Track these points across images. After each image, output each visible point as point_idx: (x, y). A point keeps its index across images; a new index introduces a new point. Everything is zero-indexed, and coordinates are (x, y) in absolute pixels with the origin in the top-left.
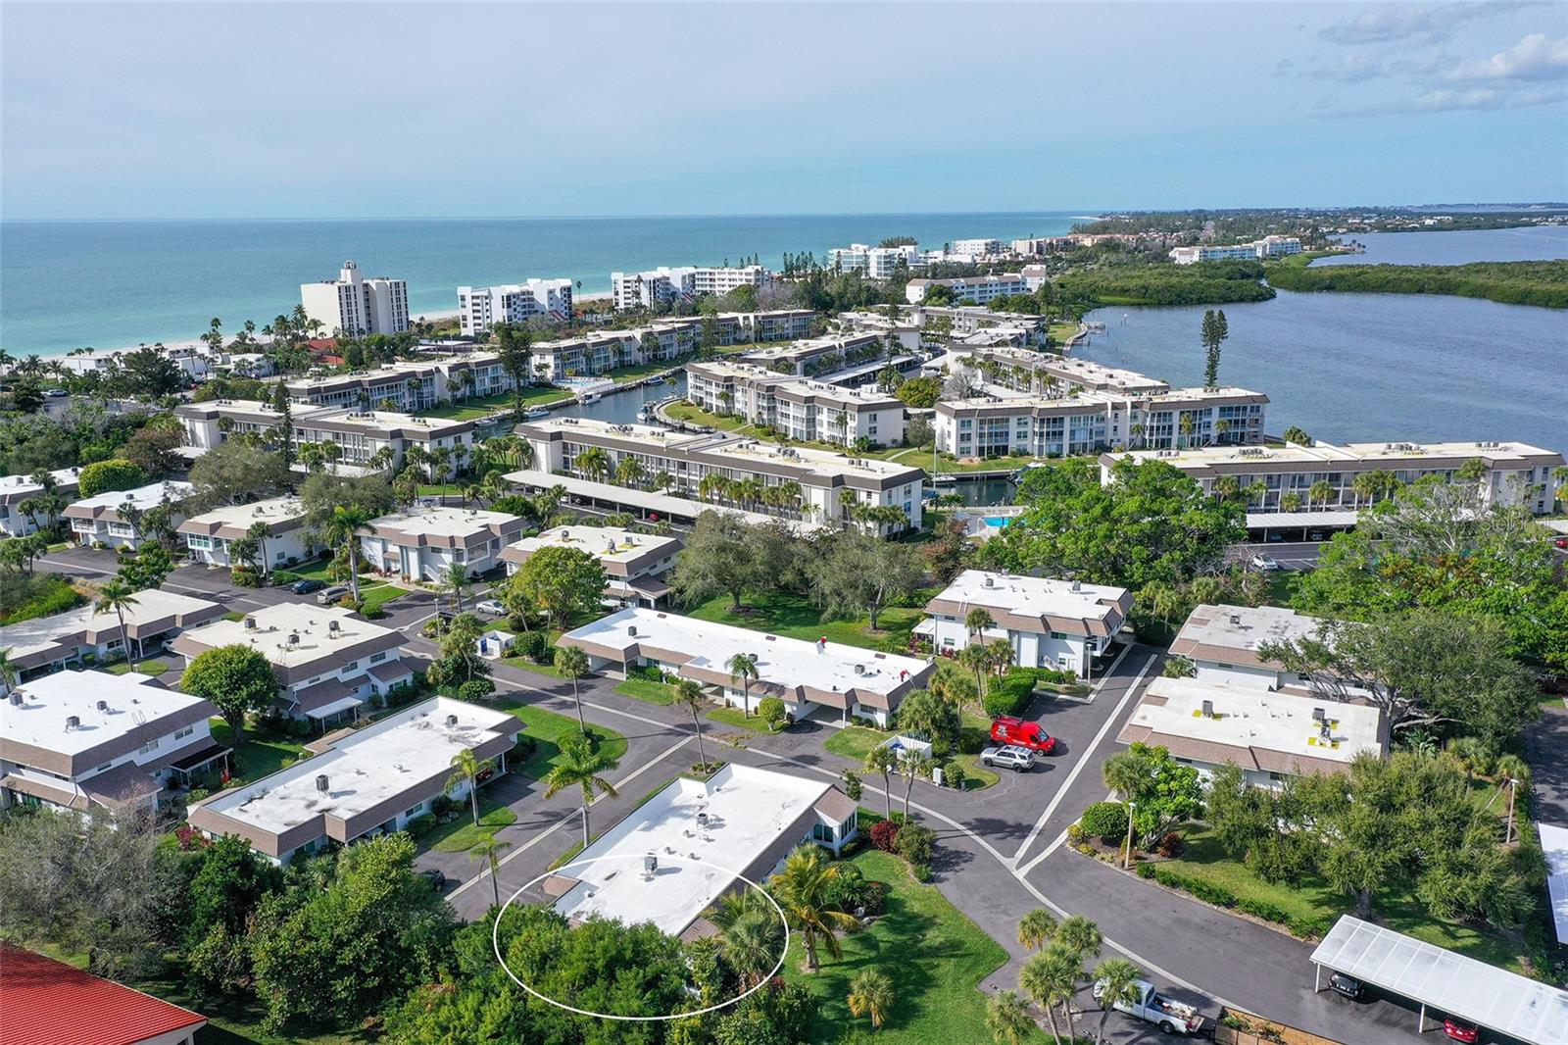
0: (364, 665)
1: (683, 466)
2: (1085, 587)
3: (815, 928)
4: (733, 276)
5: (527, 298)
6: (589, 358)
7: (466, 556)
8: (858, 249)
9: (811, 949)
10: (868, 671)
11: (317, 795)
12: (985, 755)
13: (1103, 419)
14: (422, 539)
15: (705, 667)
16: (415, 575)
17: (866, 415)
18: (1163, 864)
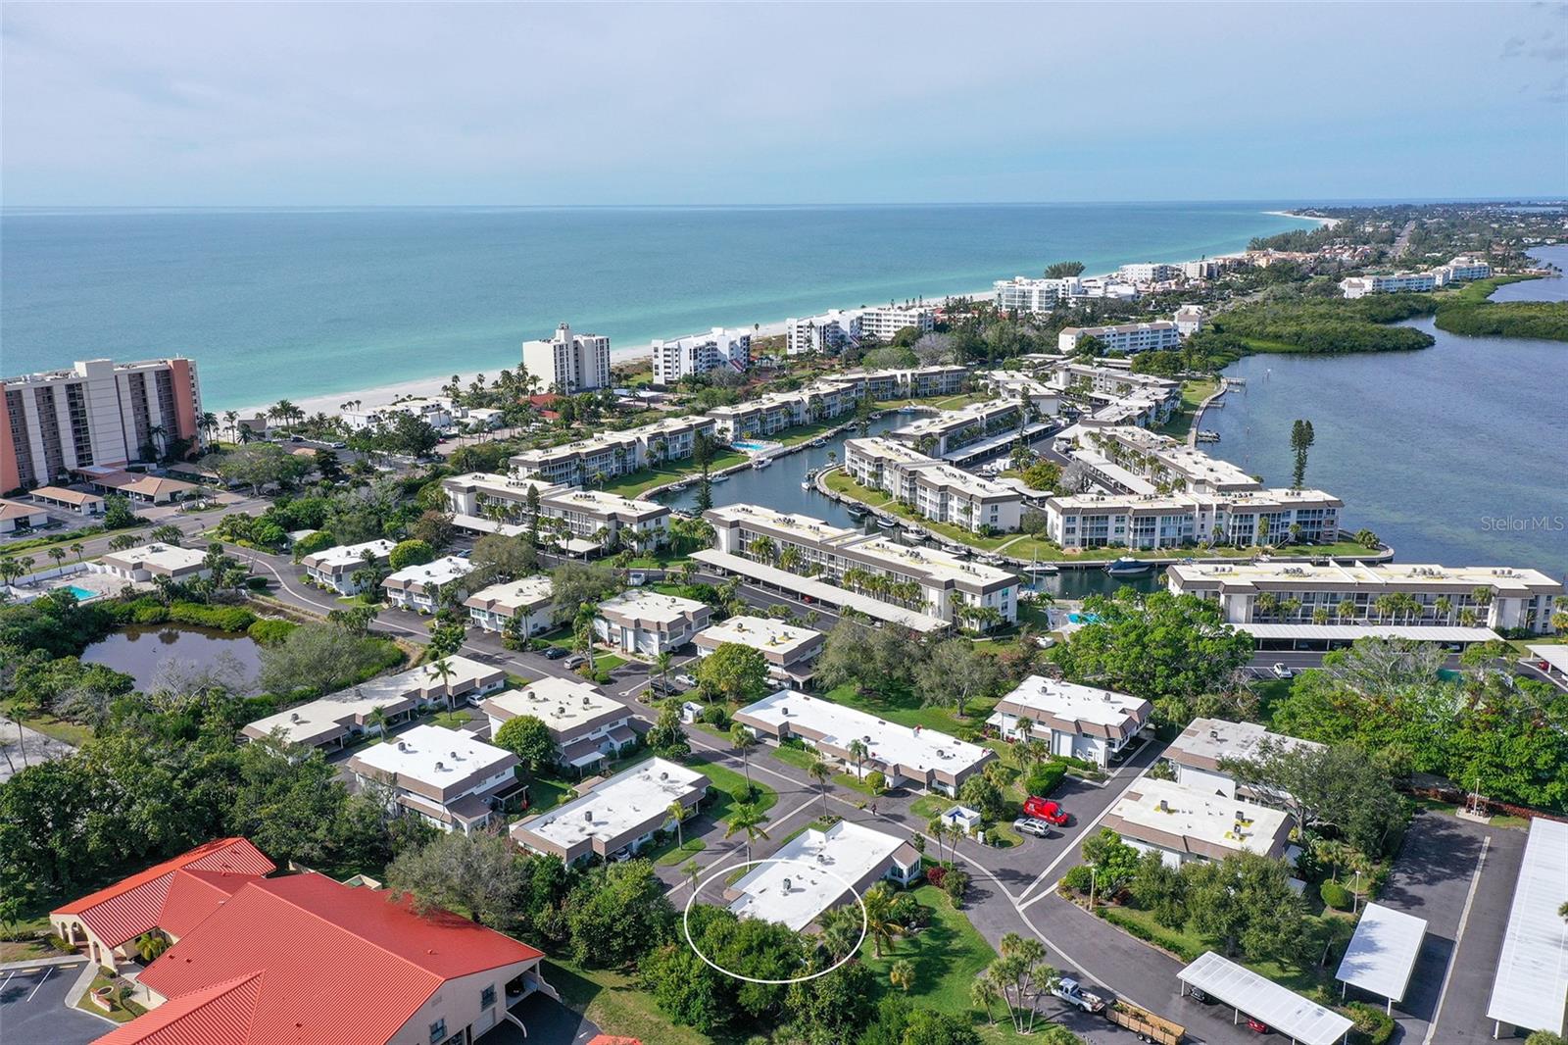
0: (605, 729)
1: (832, 558)
2: (1114, 696)
3: (881, 933)
4: (898, 318)
5: (712, 347)
6: (763, 422)
7: (668, 637)
8: (1022, 283)
9: (878, 944)
10: (946, 755)
11: (585, 824)
12: (1017, 824)
13: (1191, 518)
14: (637, 622)
15: (833, 743)
16: (631, 648)
17: (989, 506)
18: (1114, 909)
